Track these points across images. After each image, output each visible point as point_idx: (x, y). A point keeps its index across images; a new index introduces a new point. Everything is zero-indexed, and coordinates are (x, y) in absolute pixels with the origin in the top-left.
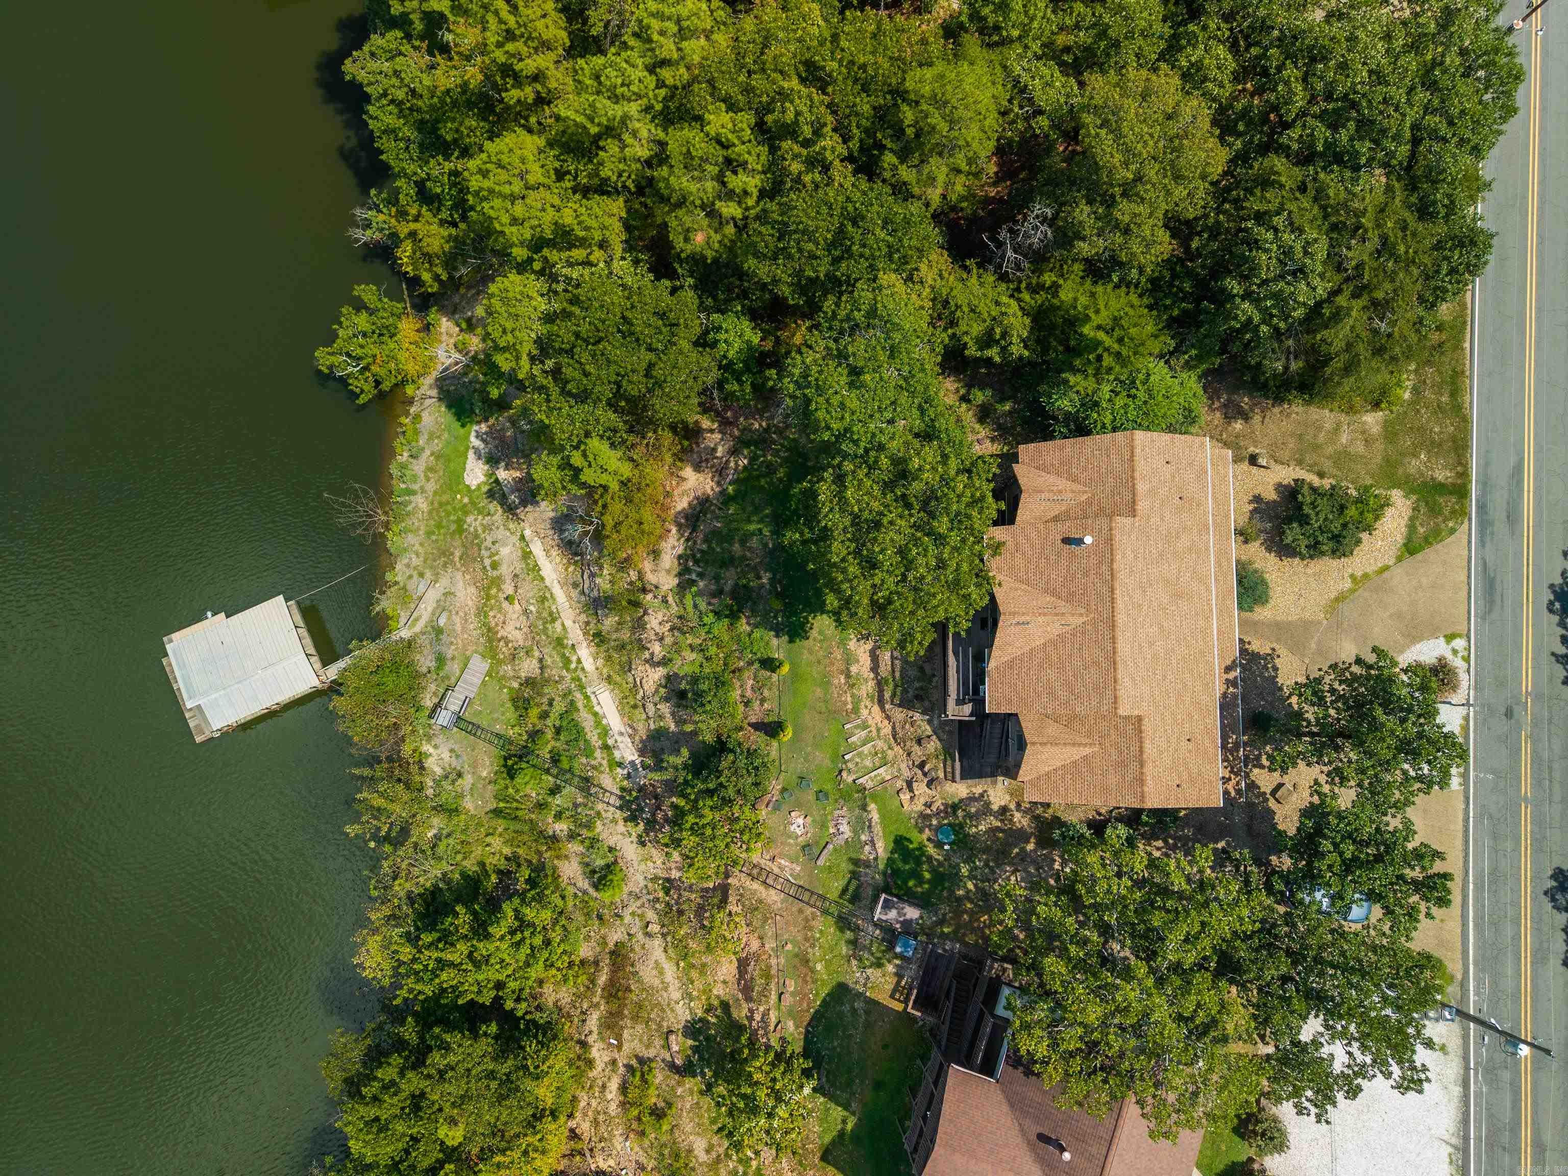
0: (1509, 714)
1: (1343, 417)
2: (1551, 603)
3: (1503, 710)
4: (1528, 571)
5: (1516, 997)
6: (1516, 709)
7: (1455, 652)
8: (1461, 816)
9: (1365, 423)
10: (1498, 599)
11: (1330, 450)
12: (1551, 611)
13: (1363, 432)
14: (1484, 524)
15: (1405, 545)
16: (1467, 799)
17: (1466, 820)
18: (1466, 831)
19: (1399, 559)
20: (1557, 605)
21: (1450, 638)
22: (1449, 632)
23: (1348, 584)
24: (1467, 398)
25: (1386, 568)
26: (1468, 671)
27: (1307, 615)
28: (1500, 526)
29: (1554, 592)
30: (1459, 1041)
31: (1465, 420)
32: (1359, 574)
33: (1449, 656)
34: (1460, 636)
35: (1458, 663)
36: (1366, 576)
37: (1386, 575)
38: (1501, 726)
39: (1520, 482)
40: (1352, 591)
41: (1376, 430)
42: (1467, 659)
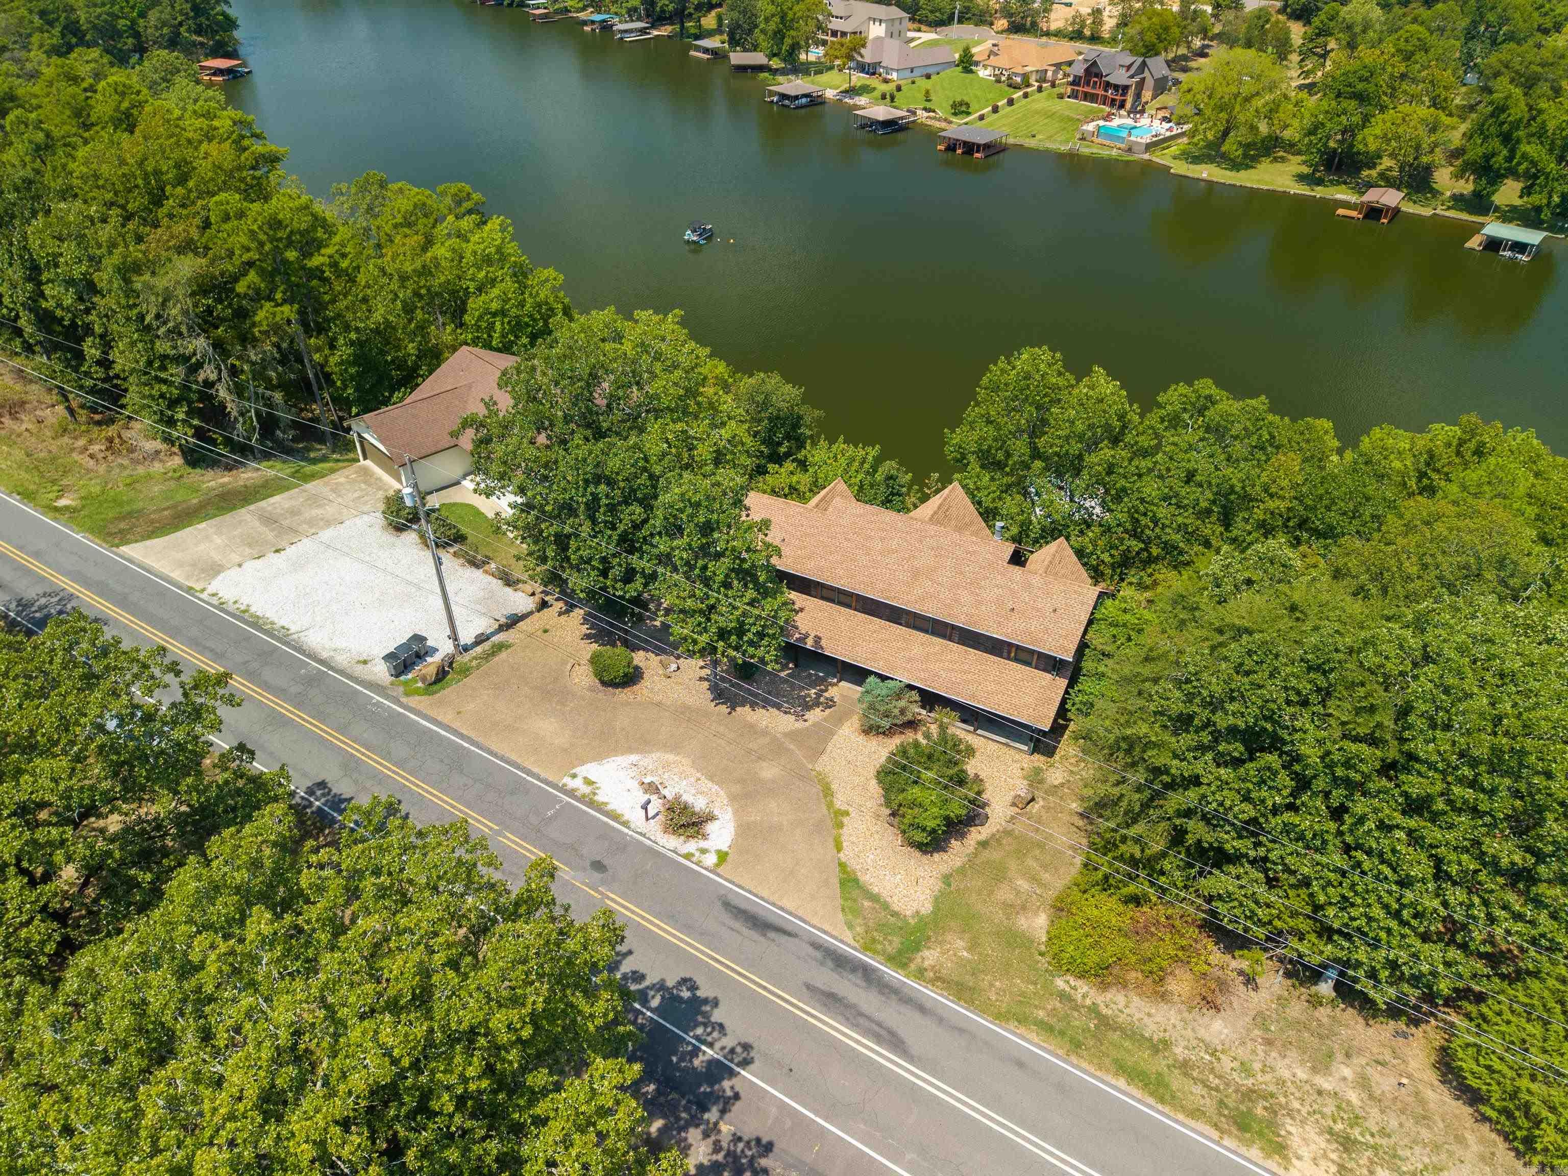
0: (598, 866)
1: (1052, 894)
2: (693, 988)
3: (606, 862)
4: (753, 981)
5: (343, 729)
6: (597, 876)
7: (704, 851)
8: (535, 770)
9: (1036, 913)
10: (737, 925)
11: (1013, 865)
12: (684, 981)
13: (1024, 908)
14: (840, 962)
15: (856, 881)
16: (547, 783)
17: (529, 773)
18: (518, 767)
19: (842, 866)
20: (686, 994)
21: (722, 856)
22: (730, 858)
23: (839, 803)
24: (1033, 1037)
25: (839, 848)
26: (674, 852)
27: (824, 757)
28: (827, 978)
29: (706, 1001)
30: (356, 674)
31: (1000, 1017)
32: (845, 820)
33: (703, 844)
34: (718, 865)
35: (692, 846)
36: (841, 825)
37: (831, 844)
38: (593, 850)
39: (878, 1039)
40: (830, 805)
41: (1023, 922)
42: (688, 856)
